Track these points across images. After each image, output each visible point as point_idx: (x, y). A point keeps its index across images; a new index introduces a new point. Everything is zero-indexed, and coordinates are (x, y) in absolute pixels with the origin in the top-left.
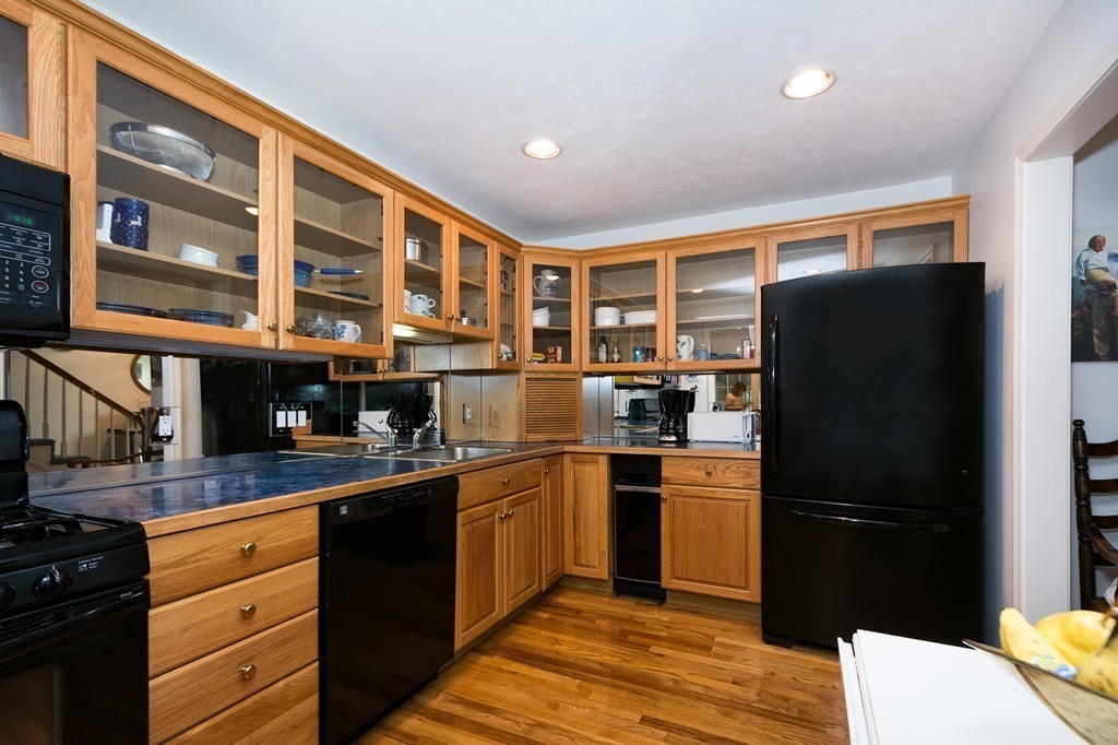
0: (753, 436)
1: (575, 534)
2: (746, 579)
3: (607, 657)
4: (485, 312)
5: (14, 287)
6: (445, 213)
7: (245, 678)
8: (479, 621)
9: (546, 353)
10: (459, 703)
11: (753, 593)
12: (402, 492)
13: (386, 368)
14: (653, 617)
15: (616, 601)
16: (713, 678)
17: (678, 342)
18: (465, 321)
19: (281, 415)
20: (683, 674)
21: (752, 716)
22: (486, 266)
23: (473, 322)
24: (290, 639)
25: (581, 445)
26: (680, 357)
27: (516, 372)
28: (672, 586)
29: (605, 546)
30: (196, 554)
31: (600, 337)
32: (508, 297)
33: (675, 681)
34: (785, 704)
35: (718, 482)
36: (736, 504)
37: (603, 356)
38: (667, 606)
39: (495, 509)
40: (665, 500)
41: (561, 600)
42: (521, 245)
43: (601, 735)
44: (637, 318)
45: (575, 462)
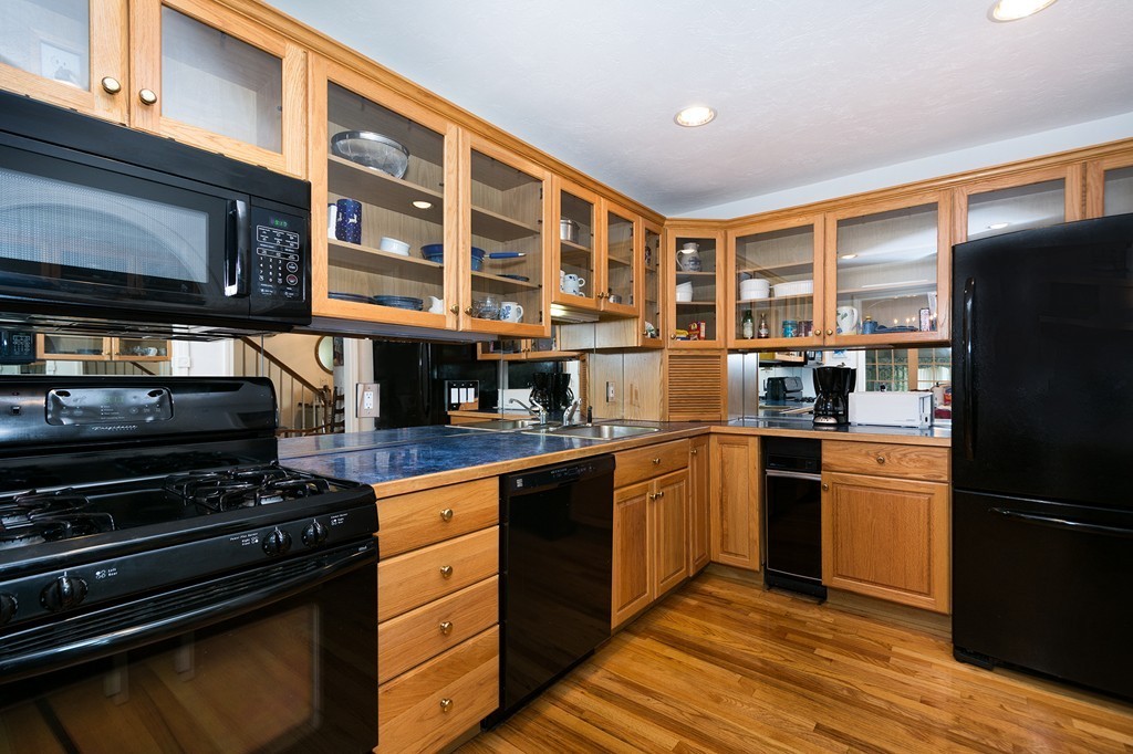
0: (932, 420)
1: (722, 520)
2: (929, 584)
3: (767, 655)
4: (630, 290)
5: (275, 281)
6: (595, 192)
7: (444, 633)
8: (632, 601)
9: (689, 330)
10: (618, 682)
11: (941, 600)
12: (568, 468)
13: (529, 347)
14: (811, 615)
15: (768, 595)
16: (896, 693)
17: (838, 314)
18: (611, 300)
19: (454, 391)
20: (859, 684)
21: (952, 743)
22: (632, 241)
23: (619, 300)
24: (477, 602)
25: (726, 425)
26: (839, 331)
27: (661, 349)
28: (834, 585)
29: (756, 534)
30: (408, 516)
31: (746, 312)
32: (651, 272)
33: (849, 690)
34: (994, 737)
35: (891, 471)
36: (916, 497)
37: (748, 332)
38: (828, 605)
39: (646, 489)
40: (827, 489)
41: (708, 588)
42: (664, 219)
43: (772, 737)
44: (788, 289)
45: (722, 443)
